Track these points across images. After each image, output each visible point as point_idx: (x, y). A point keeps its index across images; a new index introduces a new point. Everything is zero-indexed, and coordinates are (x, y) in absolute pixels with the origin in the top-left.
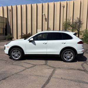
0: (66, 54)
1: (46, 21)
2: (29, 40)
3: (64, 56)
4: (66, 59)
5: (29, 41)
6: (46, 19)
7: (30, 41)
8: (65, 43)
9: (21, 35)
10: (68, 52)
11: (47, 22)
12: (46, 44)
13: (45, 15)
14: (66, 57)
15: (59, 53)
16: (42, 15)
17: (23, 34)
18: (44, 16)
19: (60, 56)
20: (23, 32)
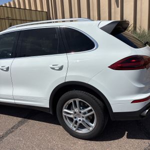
8: (61, 68)
10: (75, 102)
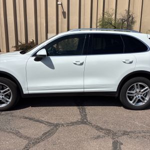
0: (132, 88)
1: (65, 17)
2: (35, 55)
3: (127, 95)
4: (131, 102)
5: (34, 58)
6: (64, 13)
7: (38, 58)
9: (15, 45)
10: (137, 85)
11: (66, 19)
12: (82, 64)
13: (61, 4)
14: (133, 97)
15: (115, 89)
16: (57, 5)
17: (19, 44)
18: (60, 6)
19: (117, 95)
20: (19, 39)
